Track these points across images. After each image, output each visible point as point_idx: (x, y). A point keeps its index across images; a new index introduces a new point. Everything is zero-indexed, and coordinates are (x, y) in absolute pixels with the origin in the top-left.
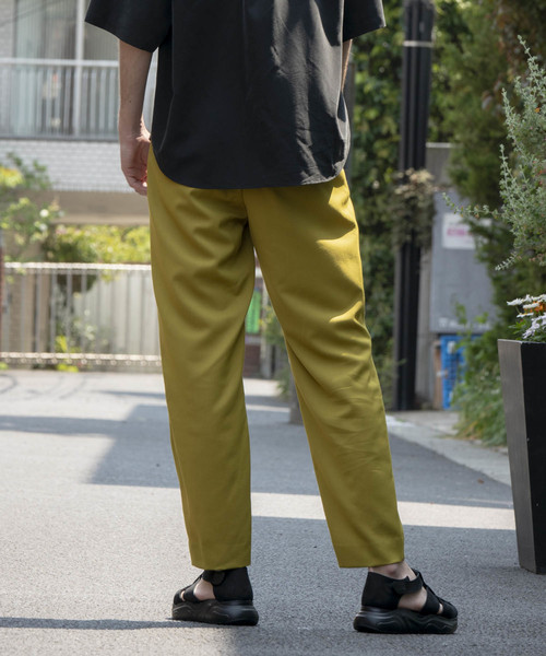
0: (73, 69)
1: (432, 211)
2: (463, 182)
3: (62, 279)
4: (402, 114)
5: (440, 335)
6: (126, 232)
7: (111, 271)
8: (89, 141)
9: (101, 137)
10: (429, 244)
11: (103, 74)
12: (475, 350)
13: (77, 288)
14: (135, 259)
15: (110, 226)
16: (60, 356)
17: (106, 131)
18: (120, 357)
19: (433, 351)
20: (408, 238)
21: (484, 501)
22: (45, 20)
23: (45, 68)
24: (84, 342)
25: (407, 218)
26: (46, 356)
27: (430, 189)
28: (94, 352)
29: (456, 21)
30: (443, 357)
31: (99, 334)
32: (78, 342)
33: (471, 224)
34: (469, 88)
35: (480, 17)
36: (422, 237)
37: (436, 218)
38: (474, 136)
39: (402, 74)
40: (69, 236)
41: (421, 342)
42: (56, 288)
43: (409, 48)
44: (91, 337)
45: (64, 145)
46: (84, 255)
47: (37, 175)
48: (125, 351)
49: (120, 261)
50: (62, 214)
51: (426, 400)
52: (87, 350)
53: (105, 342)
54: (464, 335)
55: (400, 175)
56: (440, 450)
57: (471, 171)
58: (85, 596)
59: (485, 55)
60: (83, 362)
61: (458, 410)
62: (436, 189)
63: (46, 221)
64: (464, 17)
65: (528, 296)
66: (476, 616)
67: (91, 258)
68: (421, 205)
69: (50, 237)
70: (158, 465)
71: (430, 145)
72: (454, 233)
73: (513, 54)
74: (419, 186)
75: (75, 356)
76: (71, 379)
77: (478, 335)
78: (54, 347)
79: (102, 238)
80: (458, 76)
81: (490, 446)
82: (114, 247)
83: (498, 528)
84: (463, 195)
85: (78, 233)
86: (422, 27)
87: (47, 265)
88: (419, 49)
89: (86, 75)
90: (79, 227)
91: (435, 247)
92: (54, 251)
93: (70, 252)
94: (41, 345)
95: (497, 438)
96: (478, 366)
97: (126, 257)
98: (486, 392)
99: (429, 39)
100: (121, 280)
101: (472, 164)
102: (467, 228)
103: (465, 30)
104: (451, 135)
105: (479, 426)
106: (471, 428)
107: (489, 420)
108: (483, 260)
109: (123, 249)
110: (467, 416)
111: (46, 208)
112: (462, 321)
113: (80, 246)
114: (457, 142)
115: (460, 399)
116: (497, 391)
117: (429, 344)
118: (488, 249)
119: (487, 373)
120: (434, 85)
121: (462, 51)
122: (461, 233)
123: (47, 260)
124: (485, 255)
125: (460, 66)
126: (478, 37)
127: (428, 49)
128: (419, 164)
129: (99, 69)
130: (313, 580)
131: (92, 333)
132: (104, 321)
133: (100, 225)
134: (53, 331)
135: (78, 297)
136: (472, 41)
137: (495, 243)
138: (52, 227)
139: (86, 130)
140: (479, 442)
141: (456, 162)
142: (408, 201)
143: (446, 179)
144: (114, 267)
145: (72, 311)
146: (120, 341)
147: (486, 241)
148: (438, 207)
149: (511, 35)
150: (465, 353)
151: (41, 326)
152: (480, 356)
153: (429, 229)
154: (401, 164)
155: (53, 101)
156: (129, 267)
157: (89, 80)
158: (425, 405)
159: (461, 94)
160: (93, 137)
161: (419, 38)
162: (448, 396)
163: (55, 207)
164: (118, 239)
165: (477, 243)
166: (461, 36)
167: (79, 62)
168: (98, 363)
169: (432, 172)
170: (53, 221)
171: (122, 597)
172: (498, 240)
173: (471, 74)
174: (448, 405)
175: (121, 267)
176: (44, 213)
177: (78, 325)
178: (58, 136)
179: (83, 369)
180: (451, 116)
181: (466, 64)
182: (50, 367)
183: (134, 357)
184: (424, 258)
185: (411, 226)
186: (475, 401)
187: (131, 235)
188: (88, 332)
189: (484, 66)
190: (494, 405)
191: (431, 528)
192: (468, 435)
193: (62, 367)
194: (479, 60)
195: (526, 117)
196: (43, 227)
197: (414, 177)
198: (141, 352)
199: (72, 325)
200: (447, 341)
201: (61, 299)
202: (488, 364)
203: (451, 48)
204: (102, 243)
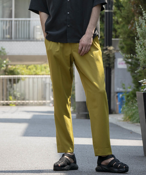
0: (12, 21)
1: (114, 58)
2: (123, 49)
3: (10, 80)
4: (105, 31)
5: (117, 93)
6: (28, 66)
7: (24, 77)
8: (17, 41)
9: (20, 40)
10: (114, 67)
11: (20, 22)
12: (128, 96)
13: (15, 82)
14: (31, 74)
15: (23, 65)
16: (10, 102)
17: (22, 38)
18: (27, 101)
19: (116, 97)
20: (108, 66)
21: (133, 138)
22: (3, 8)
23: (4, 21)
24: (17, 98)
25: (107, 60)
26: (6, 102)
27: (113, 52)
28: (20, 100)
29: (119, 4)
30: (118, 99)
31: (21, 95)
32: (15, 97)
33: (126, 61)
34: (124, 23)
35: (126, 3)
36: (112, 65)
37: (115, 60)
38: (126, 36)
39: (105, 20)
40: (12, 68)
41: (112, 95)
42: (8, 83)
43: (106, 12)
44: (19, 96)
45: (10, 42)
46: (16, 73)
47: (3, 51)
48: (28, 100)
49: (26, 75)
50: (10, 62)
51: (114, 111)
52: (18, 100)
53: (23, 98)
54: (125, 92)
55: (105, 48)
56: (119, 125)
57: (125, 46)
58: (22, 167)
59: (128, 13)
60: (17, 103)
61: (123, 113)
62: (115, 52)
63: (5, 64)
64: (122, 3)
65: (144, 79)
66: (133, 170)
67: (18, 74)
68: (111, 56)
69: (6, 69)
70: (40, 131)
71: (113, 39)
72: (121, 64)
73: (136, 13)
74: (110, 51)
75: (15, 101)
76: (14, 108)
77: (128, 92)
78: (8, 99)
79: (21, 68)
80: (120, 20)
81: (133, 123)
82: (25, 71)
83: (137, 145)
84: (123, 53)
85: (14, 67)
86: (110, 6)
87: (6, 76)
88: (109, 12)
89: (15, 23)
90: (15, 65)
91: (115, 68)
92: (8, 72)
93: (12, 72)
94: (5, 99)
95: (135, 121)
96: (129, 101)
97: (28, 73)
98: (132, 108)
99: (112, 9)
100: (27, 80)
101: (125, 44)
102: (124, 62)
103: (122, 6)
104: (119, 36)
105: (130, 118)
106: (127, 118)
107: (132, 116)
108: (129, 71)
109: (27, 71)
110: (126, 115)
111: (5, 60)
112: (124, 88)
113: (15, 71)
114: (121, 38)
115: (124, 110)
116: (134, 108)
117: (114, 95)
118: (131, 68)
119: (131, 103)
120: (114, 22)
121: (121, 12)
122: (122, 64)
123: (6, 75)
124: (130, 69)
125: (121, 17)
126: (126, 8)
127: (112, 12)
128: (110, 45)
129: (19, 21)
130: (86, 161)
131: (19, 95)
132: (22, 92)
133: (20, 65)
134: (8, 94)
135: (15, 85)
136: (124, 9)
137: (132, 66)
138: (7, 66)
139: (16, 38)
140: (129, 122)
141: (121, 43)
142: (107, 55)
143: (118, 48)
144: (25, 76)
145: (13, 89)
146: (27, 97)
147: (130, 65)
148: (116, 57)
149: (135, 7)
150: (125, 97)
151: (5, 93)
152: (129, 98)
153: (113, 63)
154: (105, 45)
155: (6, 30)
156: (29, 76)
157: (16, 24)
158: (114, 112)
159: (122, 24)
160: (18, 40)
161: (109, 9)
162: (120, 110)
163: (8, 60)
164: (25, 68)
165: (127, 66)
166: (121, 8)
167: (13, 19)
168: (21, 103)
169: (114, 47)
170: (7, 64)
171: (33, 167)
172: (134, 65)
173: (124, 19)
174: (120, 112)
175: (27, 76)
176: (5, 62)
177: (15, 93)
178: (8, 40)
179: (17, 105)
180: (119, 31)
181: (123, 16)
182: (7, 105)
183: (31, 101)
184: (112, 71)
185: (108, 62)
186: (128, 111)
187: (29, 67)
188: (18, 95)
189: (128, 16)
190: (134, 112)
191: (118, 146)
192: (127, 120)
193: (11, 105)
194: (126, 15)
195: (142, 29)
196: (5, 66)
197: (109, 48)
198: (33, 100)
199: (13, 93)
200: (119, 94)
201: (10, 86)
202: (132, 100)
203: (118, 12)
204: (21, 70)
